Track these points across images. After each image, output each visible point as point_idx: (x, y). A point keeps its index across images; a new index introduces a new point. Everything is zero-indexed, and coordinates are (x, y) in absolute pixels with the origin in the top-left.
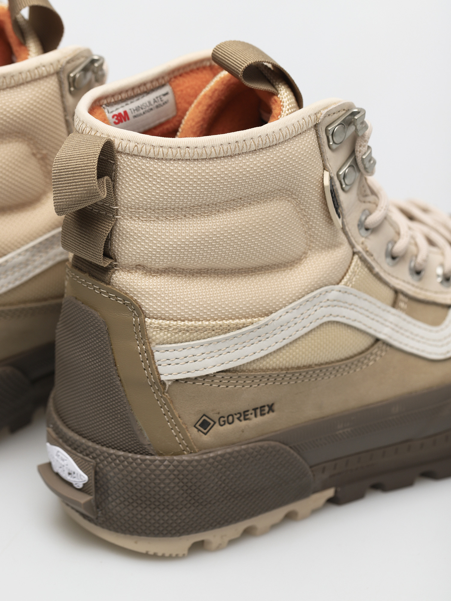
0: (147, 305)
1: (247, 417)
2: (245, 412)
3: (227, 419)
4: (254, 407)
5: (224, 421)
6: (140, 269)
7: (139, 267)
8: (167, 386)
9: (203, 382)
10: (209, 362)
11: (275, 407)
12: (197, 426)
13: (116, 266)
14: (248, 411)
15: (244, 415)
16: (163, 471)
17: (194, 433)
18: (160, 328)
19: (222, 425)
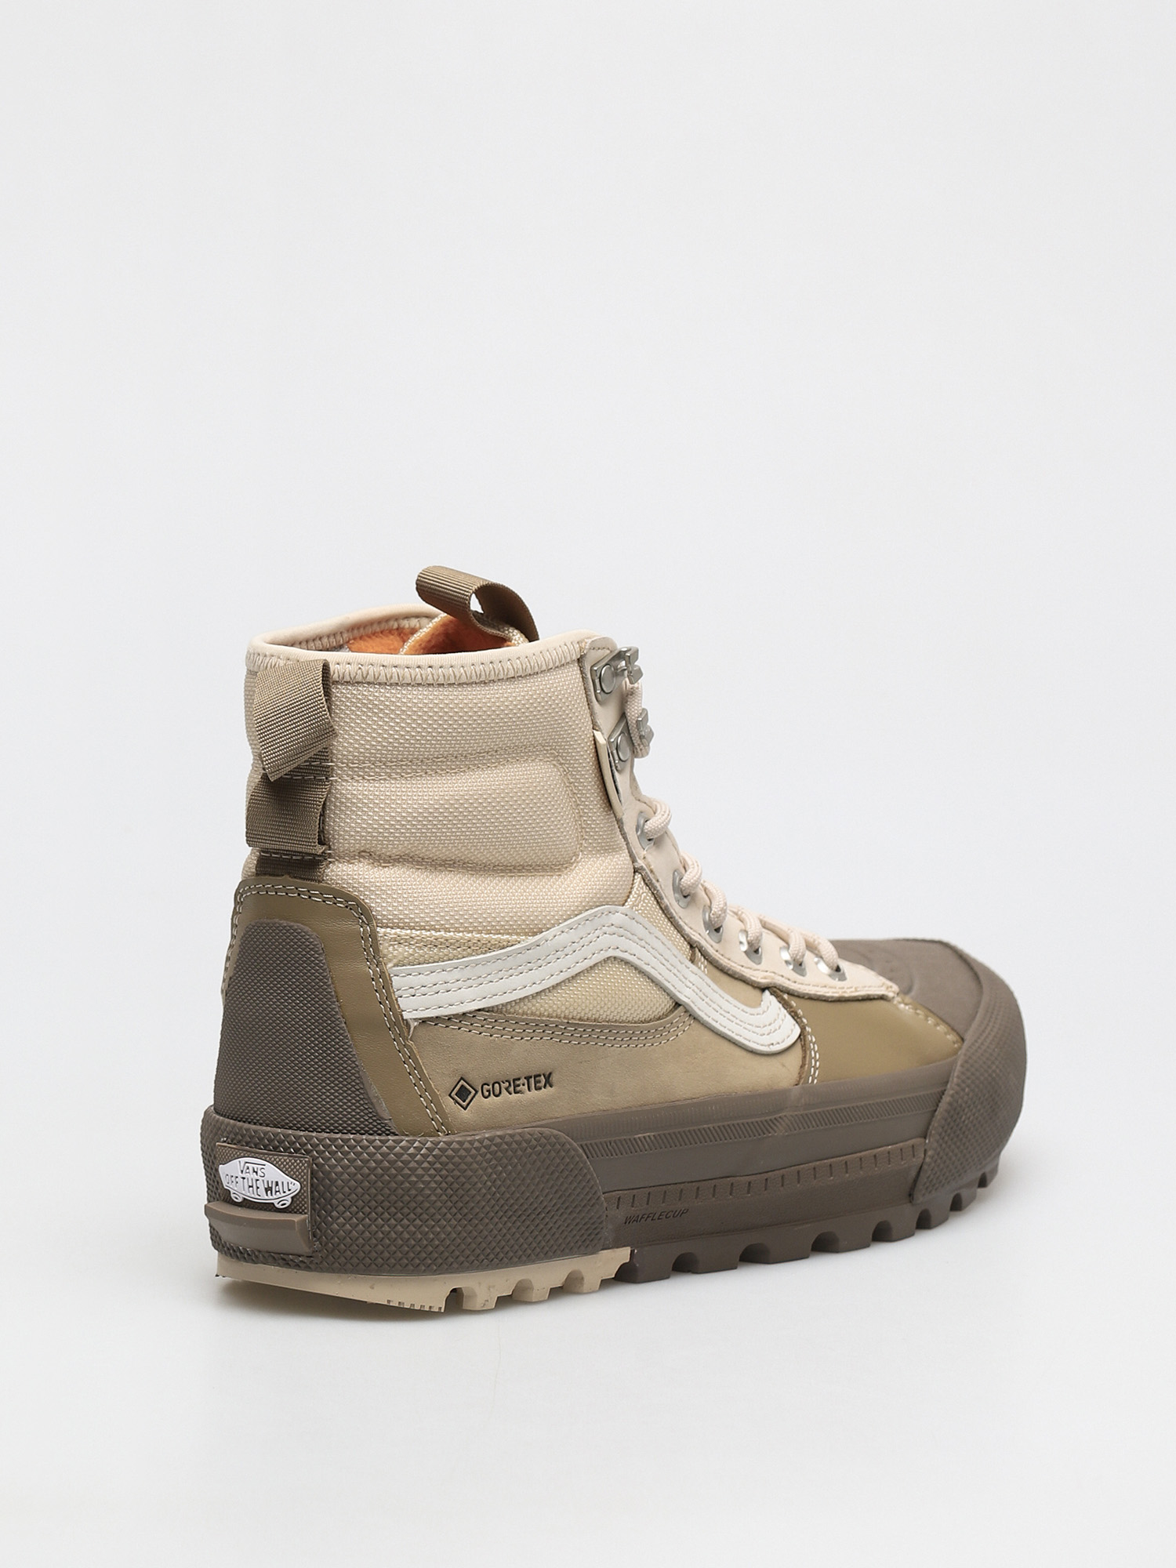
0: (378, 906)
1: (518, 1089)
2: (514, 1080)
3: (492, 1088)
4: (527, 1075)
5: (488, 1091)
6: (364, 857)
7: (363, 854)
8: (412, 1029)
9: (460, 1025)
10: (466, 993)
11: (554, 1079)
12: (453, 1094)
13: (330, 855)
14: (519, 1079)
15: (514, 1085)
16: (413, 1156)
17: (449, 1104)
18: (399, 940)
19: (486, 1098)
